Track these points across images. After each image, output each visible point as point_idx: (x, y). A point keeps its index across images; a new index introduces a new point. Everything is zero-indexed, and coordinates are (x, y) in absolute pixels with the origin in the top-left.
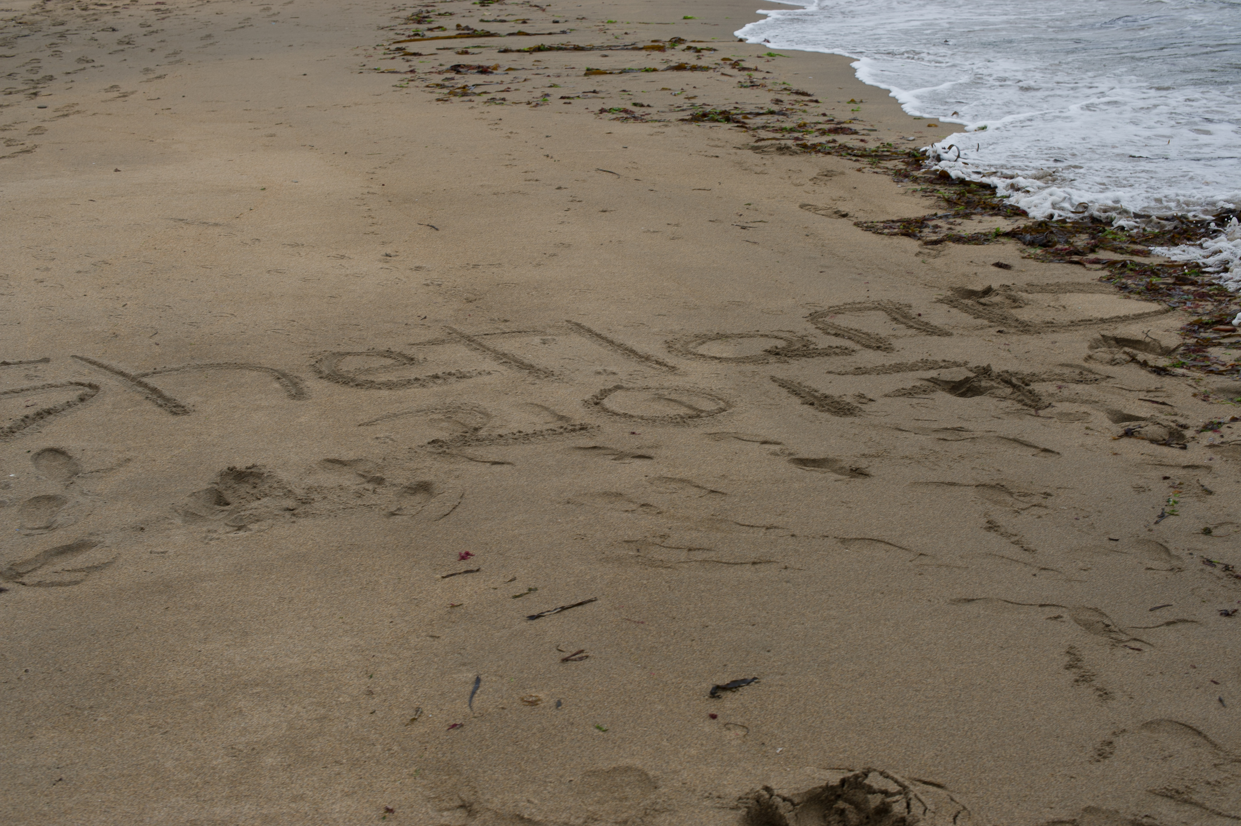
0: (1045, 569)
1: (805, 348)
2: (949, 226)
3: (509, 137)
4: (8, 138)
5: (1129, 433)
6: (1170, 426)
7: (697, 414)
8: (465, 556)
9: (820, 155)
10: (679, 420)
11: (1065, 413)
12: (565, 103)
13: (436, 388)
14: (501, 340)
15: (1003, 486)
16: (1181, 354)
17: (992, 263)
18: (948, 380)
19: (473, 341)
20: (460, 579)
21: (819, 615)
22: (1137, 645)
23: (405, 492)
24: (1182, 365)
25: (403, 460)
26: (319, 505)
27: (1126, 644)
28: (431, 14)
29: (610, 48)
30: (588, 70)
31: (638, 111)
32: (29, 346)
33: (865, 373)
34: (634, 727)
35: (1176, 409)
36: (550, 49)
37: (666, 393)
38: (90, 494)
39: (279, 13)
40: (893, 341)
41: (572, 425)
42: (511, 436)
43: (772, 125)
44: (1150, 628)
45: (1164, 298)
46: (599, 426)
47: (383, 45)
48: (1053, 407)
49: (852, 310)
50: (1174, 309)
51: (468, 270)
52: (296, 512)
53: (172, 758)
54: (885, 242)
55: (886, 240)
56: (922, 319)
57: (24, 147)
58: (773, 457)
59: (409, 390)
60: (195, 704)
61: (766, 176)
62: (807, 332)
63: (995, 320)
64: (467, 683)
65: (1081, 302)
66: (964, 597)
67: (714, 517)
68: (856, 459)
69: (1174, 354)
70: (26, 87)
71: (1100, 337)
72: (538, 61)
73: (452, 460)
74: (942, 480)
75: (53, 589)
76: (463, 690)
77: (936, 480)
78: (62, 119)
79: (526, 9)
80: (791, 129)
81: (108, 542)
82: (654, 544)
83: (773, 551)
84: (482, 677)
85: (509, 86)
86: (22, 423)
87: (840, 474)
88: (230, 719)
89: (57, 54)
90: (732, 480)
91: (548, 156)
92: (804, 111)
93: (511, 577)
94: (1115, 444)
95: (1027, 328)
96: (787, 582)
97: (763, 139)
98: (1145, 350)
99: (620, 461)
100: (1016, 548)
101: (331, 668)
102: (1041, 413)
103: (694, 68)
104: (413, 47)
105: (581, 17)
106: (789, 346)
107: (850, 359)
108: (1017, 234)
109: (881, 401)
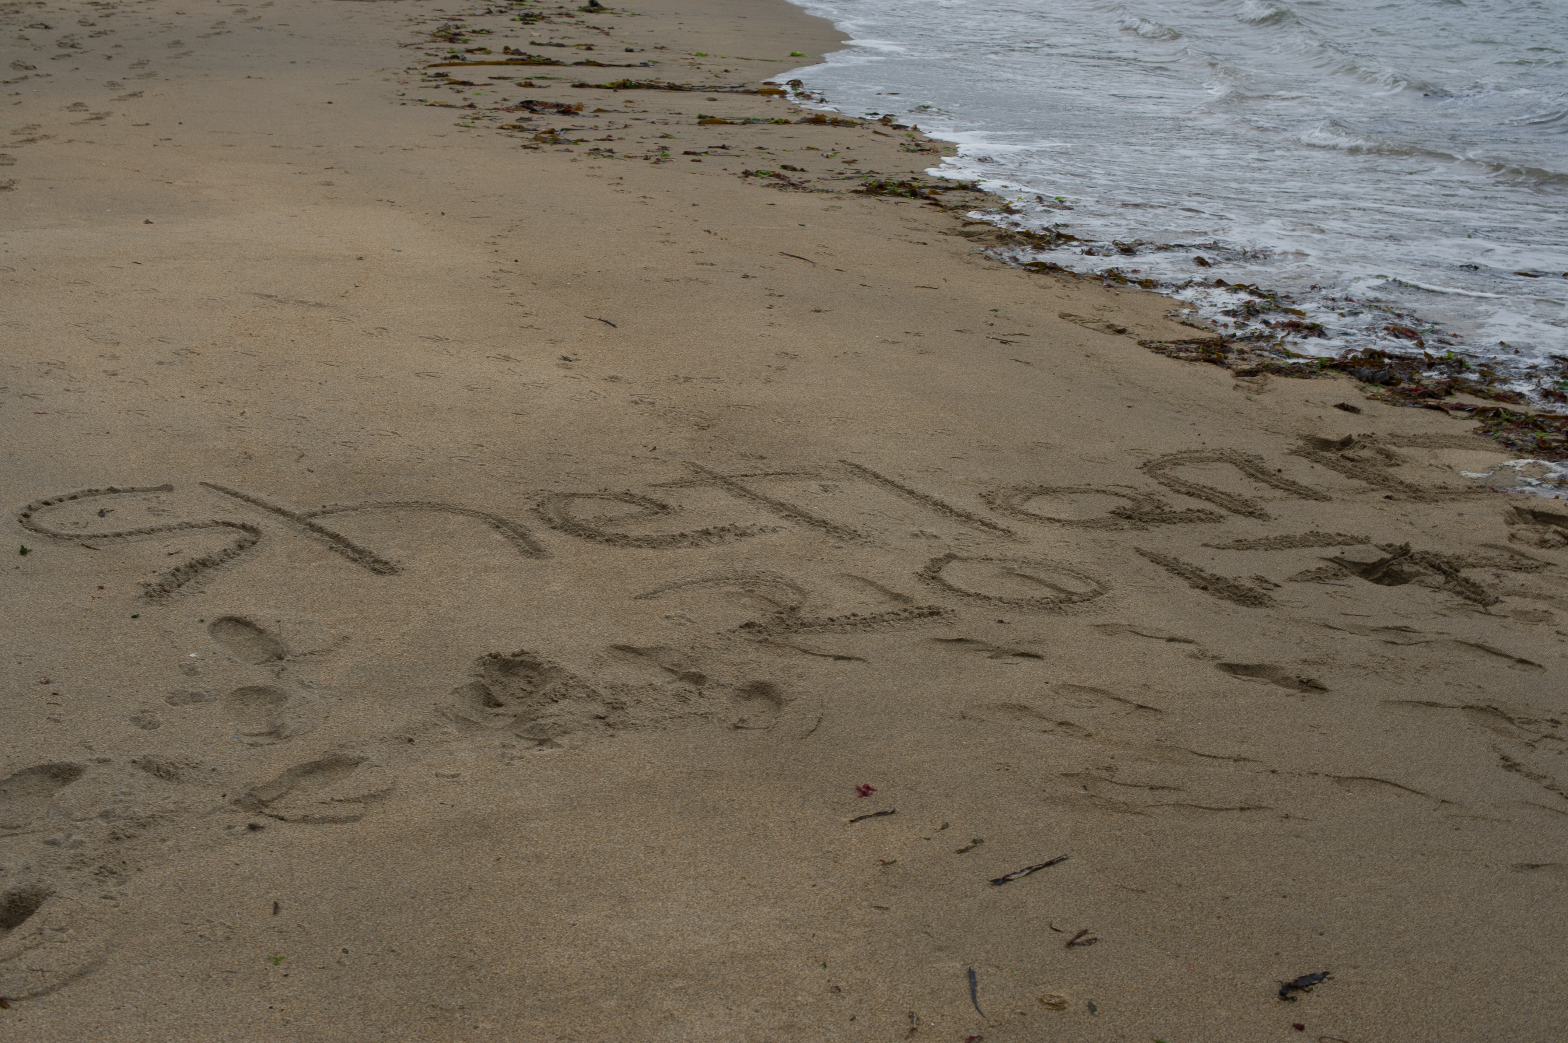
1: (1159, 511)
3: (645, 203)
7: (1069, 598)
8: (865, 791)
10: (1051, 605)
11: (1521, 611)
12: (693, 161)
13: (713, 549)
14: (769, 485)
15: (1496, 709)
17: (1334, 403)
18: (1357, 561)
19: (731, 484)
20: (874, 825)
21: (1360, 884)
23: (738, 696)
25: (716, 649)
26: (636, 712)
28: (463, 31)
29: (716, 89)
30: (700, 117)
31: (793, 176)
32: (135, 466)
33: (1250, 548)
36: (638, 86)
37: (1016, 567)
38: (314, 686)
39: (260, 17)
40: (1263, 505)
41: (918, 608)
42: (843, 619)
46: (952, 610)
47: (416, 69)
48: (1502, 602)
49: (1191, 460)
51: (680, 384)
52: (609, 721)
55: (1188, 368)
56: (1285, 476)
58: (1194, 661)
59: (678, 551)
60: (604, 1005)
62: (1151, 489)
63: (1374, 481)
64: (958, 977)
65: (1466, 461)
66: (1525, 862)
67: (1161, 743)
68: (1300, 667)
71: (1512, 509)
72: (630, 102)
73: (779, 651)
74: (1416, 698)
75: (327, 828)
76: (957, 986)
77: (1409, 699)
78: (28, 145)
79: (584, 32)
82: (1103, 779)
83: (1258, 793)
84: (973, 967)
85: (609, 133)
87: (1284, 686)
90: (1159, 692)
93: (940, 823)
95: (1420, 494)
96: (1297, 837)
97: (972, 223)
99: (1000, 661)
100: (1555, 795)
101: (765, 953)
102: (1491, 609)
103: (836, 123)
104: (458, 73)
105: (658, 46)
106: (1139, 508)
107: (1222, 528)
108: (1347, 366)
109: (1288, 587)
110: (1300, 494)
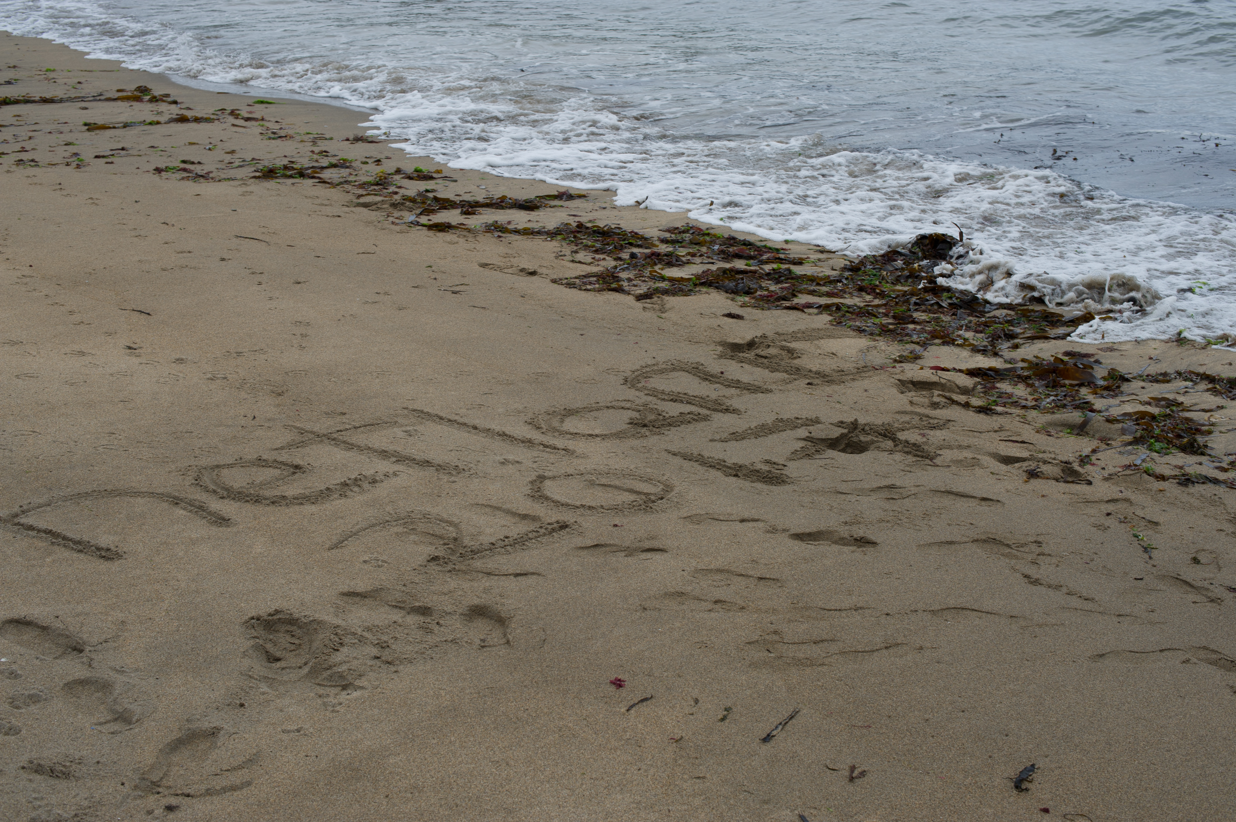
1: (662, 417)
5: (1032, 474)
7: (649, 498)
8: (618, 683)
10: (641, 506)
11: (957, 461)
14: (364, 436)
15: (994, 539)
17: (721, 314)
18: (823, 437)
19: (335, 439)
23: (466, 620)
24: (996, 403)
25: (423, 583)
26: (401, 648)
29: (81, 99)
30: (86, 124)
31: (195, 169)
33: (744, 438)
37: (593, 478)
40: (729, 402)
41: (548, 524)
45: (905, 338)
46: (575, 522)
48: (939, 455)
49: (655, 373)
51: (236, 358)
52: (386, 659)
55: (600, 297)
56: (729, 377)
58: (772, 535)
59: (335, 503)
62: (644, 400)
63: (792, 372)
65: (840, 347)
66: (1095, 653)
67: (796, 605)
68: (846, 528)
69: (978, 393)
71: (897, 381)
72: (19, 116)
74: (937, 539)
75: (232, 796)
77: (933, 541)
82: (777, 642)
83: (889, 633)
84: (806, 816)
85: (20, 145)
87: (844, 545)
90: (766, 564)
91: (166, 224)
93: (691, 699)
94: (1032, 486)
95: (828, 378)
96: (939, 662)
97: (362, 196)
99: (635, 557)
100: (1078, 599)
102: (936, 462)
103: (197, 120)
105: (10, 65)
106: (646, 417)
107: (714, 424)
108: (713, 283)
109: (790, 464)
110: (749, 389)
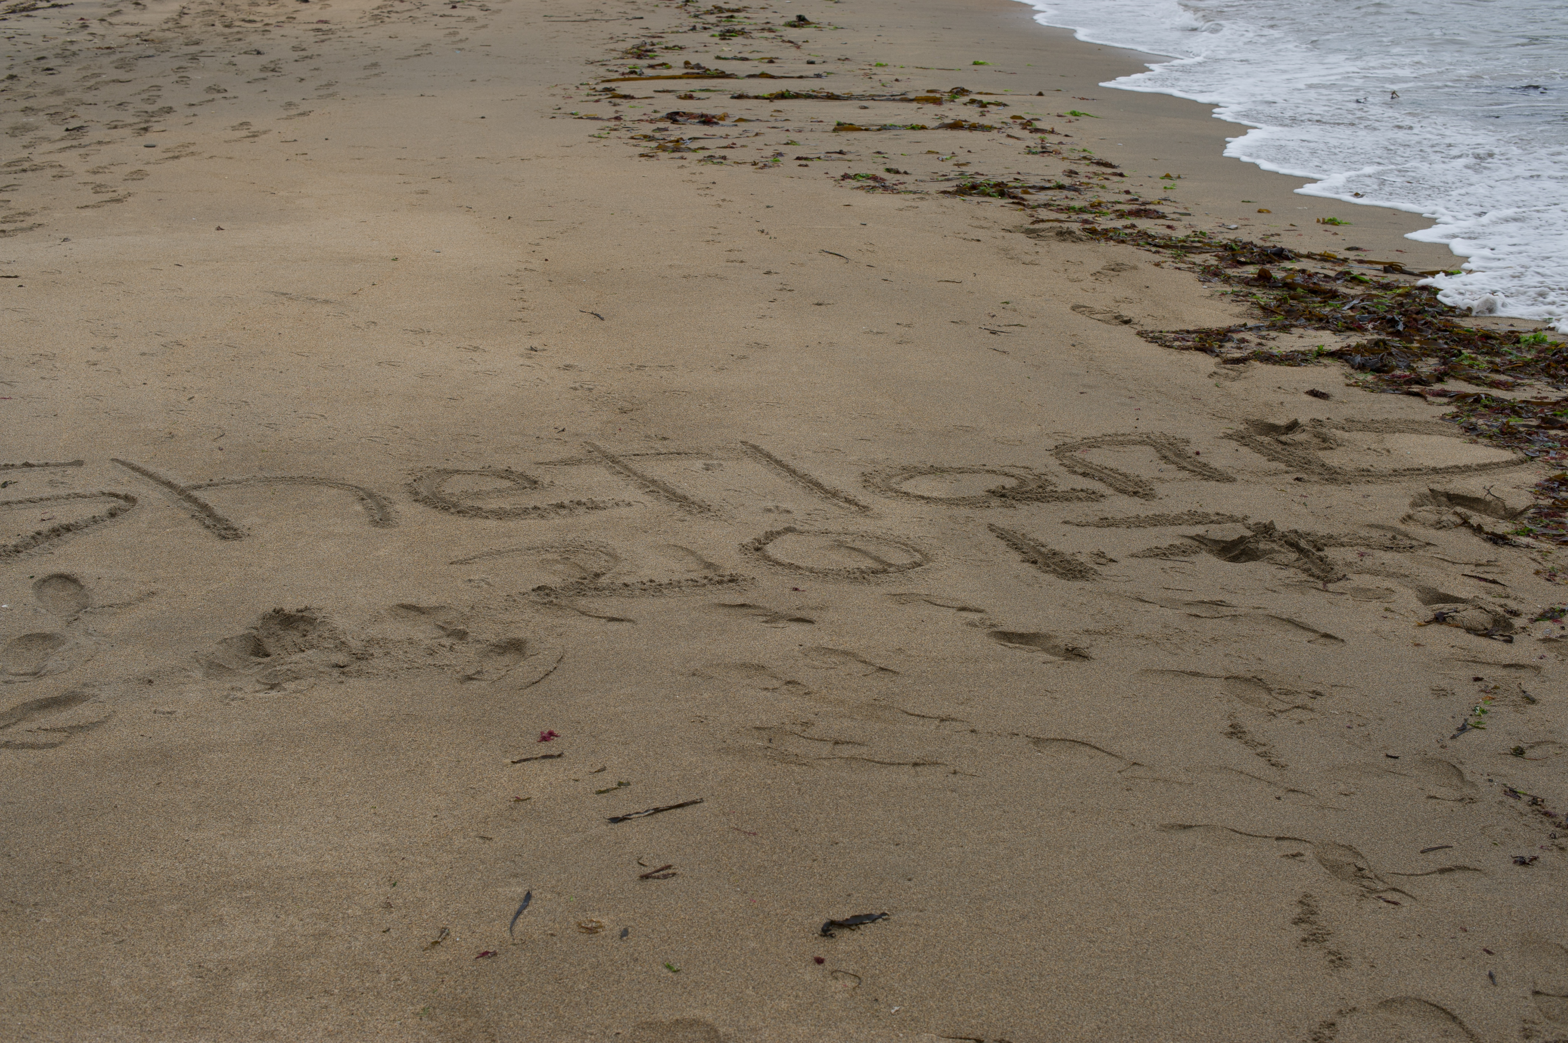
0: (1294, 791)
1: (1040, 490)
2: (1259, 341)
3: (720, 206)
4: (98, 183)
5: (1440, 619)
6: (1496, 612)
8: (548, 737)
9: (1112, 243)
10: (858, 574)
11: (1362, 589)
12: (800, 165)
13: (557, 521)
14: (654, 463)
15: (1260, 680)
16: (1529, 518)
17: (1306, 390)
18: (1217, 539)
19: (617, 463)
20: (535, 766)
21: (984, 837)
22: (1396, 897)
24: (1528, 533)
25: (496, 610)
26: (379, 663)
27: (1381, 895)
28: (656, 48)
29: (873, 98)
30: (839, 124)
31: (891, 179)
32: (61, 444)
33: (1112, 525)
34: (714, 969)
35: (1509, 590)
36: (797, 96)
37: (849, 540)
38: (95, 634)
39: (467, 39)
42: (639, 585)
43: (1057, 203)
44: (1417, 875)
45: (1522, 445)
46: (753, 578)
47: (588, 84)
48: (1348, 579)
50: (1532, 459)
51: (630, 372)
52: (346, 669)
53: (122, 975)
54: (1172, 357)
55: (1174, 355)
56: (1200, 459)
57: (114, 195)
59: (523, 522)
60: (166, 908)
61: (1036, 268)
64: (513, 900)
65: (1412, 445)
67: (877, 703)
69: (1520, 518)
70: (137, 120)
72: (779, 111)
73: (560, 613)
74: (1182, 668)
75: (22, 753)
76: (506, 908)
77: (1175, 668)
78: (171, 162)
79: (777, 46)
80: (1080, 209)
81: (103, 696)
82: (792, 733)
83: (942, 750)
84: (533, 893)
85: (735, 141)
86: (32, 541)
87: (1052, 654)
88: (205, 929)
89: (183, 80)
91: (763, 232)
92: (1103, 187)
93: (599, 767)
94: (1419, 632)
97: (1043, 221)
98: (1485, 511)
99: (773, 625)
100: (1262, 762)
101: (346, 871)
102: (1331, 587)
103: (973, 127)
104: (624, 88)
105: (843, 58)
106: (1021, 487)
107: (1096, 506)
108: (1346, 354)
109: (1125, 562)
110: (1204, 475)
